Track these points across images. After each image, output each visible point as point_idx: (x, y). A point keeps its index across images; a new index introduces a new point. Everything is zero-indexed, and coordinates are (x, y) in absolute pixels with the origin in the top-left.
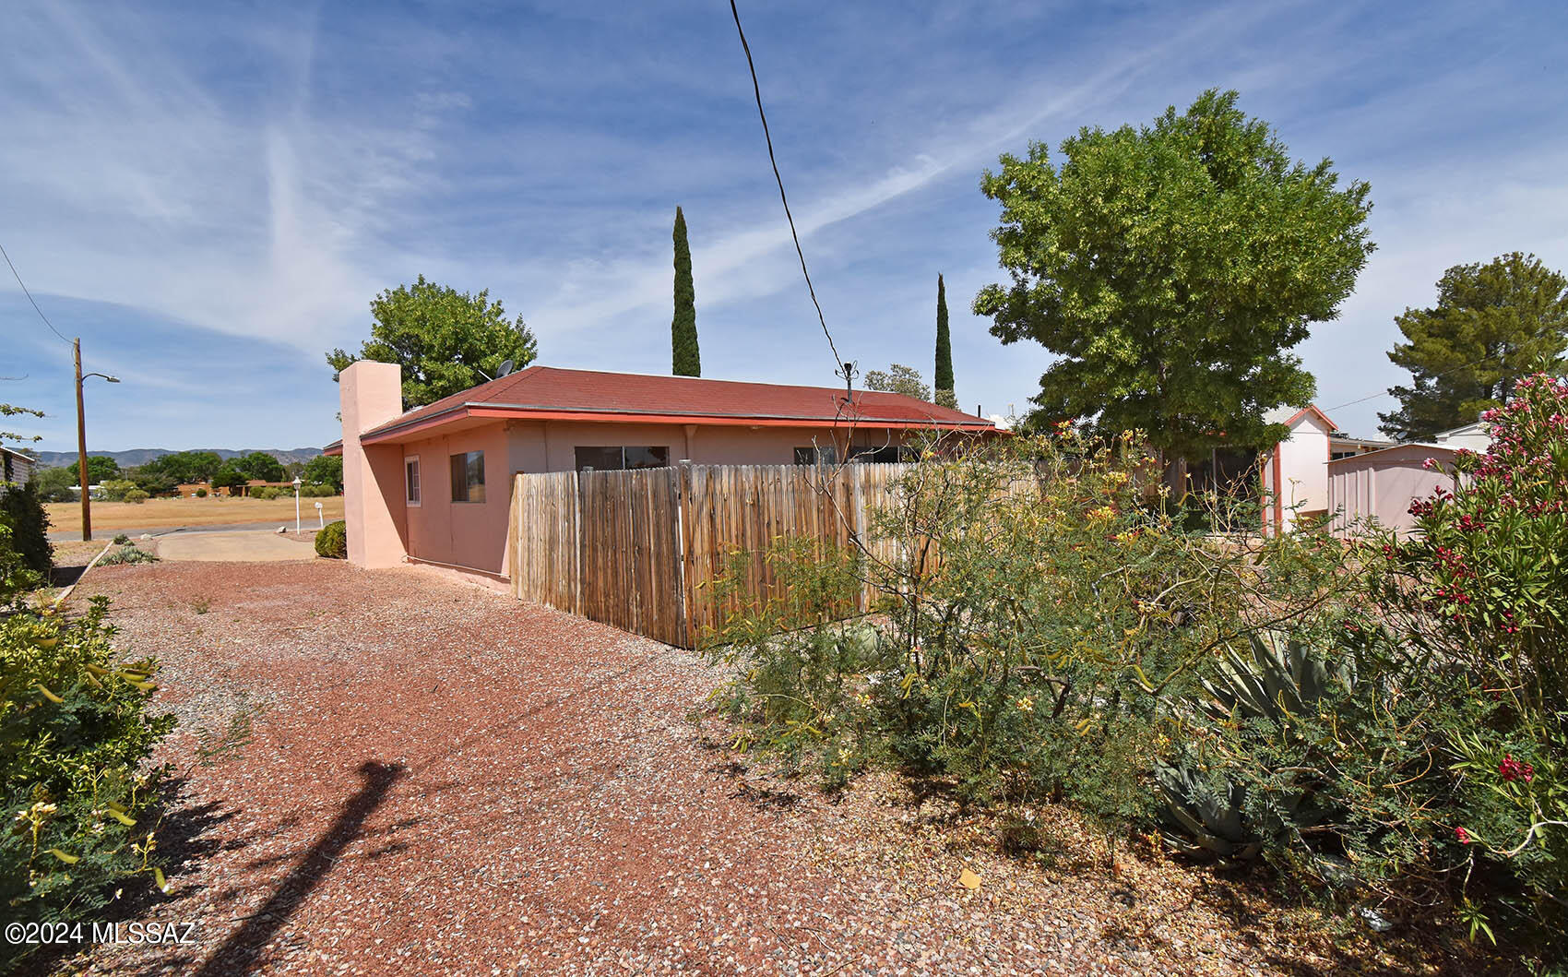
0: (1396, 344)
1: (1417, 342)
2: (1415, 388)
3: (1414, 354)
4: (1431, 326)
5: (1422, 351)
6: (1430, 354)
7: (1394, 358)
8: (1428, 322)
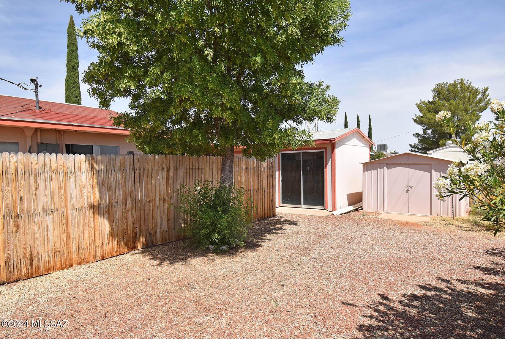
0: (416, 115)
1: (424, 114)
2: (423, 134)
3: (423, 119)
4: (430, 108)
5: (426, 118)
6: (429, 119)
7: (415, 121)
8: (428, 106)
